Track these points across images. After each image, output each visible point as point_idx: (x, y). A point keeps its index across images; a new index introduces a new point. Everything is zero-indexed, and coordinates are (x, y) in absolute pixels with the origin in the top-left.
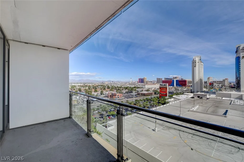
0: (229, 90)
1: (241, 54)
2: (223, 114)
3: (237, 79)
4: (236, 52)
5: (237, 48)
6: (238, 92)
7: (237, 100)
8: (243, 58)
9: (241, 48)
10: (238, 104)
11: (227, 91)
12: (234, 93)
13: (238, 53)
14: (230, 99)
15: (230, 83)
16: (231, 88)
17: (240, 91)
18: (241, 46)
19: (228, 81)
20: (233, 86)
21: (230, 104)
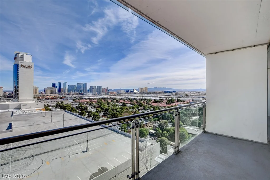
0: (6, 100)
1: (20, 62)
2: (7, 129)
3: (15, 88)
4: (15, 59)
5: (16, 55)
6: (16, 102)
7: (16, 110)
8: (21, 67)
9: (19, 56)
10: (18, 114)
11: (3, 101)
12: (11, 103)
13: (17, 60)
14: (8, 110)
15: (5, 92)
16: (6, 98)
17: (18, 101)
18: (20, 54)
19: (2, 89)
20: (9, 96)
21: (12, 116)
